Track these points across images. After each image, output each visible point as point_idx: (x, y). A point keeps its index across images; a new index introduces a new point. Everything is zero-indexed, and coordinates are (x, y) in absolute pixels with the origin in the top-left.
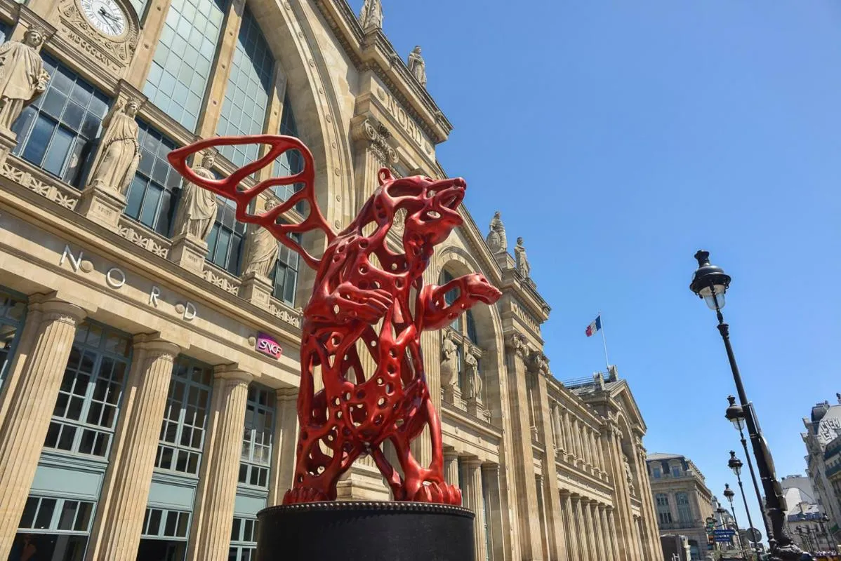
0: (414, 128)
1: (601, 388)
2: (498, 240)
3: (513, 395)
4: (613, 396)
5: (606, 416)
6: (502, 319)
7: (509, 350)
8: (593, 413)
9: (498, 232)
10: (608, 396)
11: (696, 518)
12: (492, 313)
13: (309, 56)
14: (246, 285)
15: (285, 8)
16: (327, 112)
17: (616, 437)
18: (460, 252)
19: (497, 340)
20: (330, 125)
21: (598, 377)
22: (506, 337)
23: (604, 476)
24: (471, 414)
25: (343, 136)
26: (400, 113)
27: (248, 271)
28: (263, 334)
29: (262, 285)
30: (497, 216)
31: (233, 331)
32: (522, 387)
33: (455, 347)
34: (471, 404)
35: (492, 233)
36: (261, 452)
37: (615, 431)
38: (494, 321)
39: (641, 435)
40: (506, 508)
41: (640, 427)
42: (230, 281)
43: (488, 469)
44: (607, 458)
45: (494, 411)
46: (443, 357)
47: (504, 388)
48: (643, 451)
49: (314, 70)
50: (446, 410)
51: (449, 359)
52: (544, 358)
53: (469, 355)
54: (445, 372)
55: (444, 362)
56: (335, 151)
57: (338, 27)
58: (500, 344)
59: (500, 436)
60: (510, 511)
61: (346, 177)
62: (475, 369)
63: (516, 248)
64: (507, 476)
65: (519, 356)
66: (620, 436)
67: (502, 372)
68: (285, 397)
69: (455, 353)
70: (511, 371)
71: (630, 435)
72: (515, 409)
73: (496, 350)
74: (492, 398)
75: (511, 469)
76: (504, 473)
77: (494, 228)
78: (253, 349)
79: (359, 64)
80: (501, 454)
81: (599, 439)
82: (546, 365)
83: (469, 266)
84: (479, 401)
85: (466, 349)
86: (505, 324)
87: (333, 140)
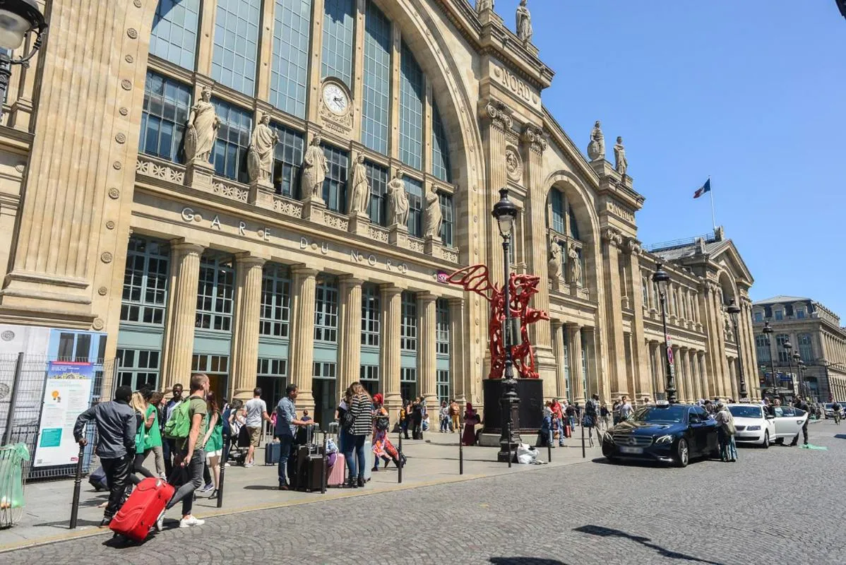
0: (523, 88)
1: (701, 252)
2: (597, 148)
3: (607, 276)
4: (713, 258)
5: (705, 276)
6: (599, 216)
7: (605, 242)
8: (690, 276)
9: (598, 140)
10: (707, 259)
11: (817, 357)
12: (590, 214)
13: (446, 66)
14: (428, 244)
15: (427, 35)
16: (461, 105)
17: (714, 293)
18: (563, 173)
19: (595, 234)
20: (464, 114)
21: (699, 241)
22: (603, 231)
23: (698, 326)
24: (573, 295)
25: (473, 120)
26: (513, 80)
27: (428, 235)
28: (440, 271)
29: (437, 243)
30: (597, 125)
31: (425, 273)
32: (614, 269)
33: (559, 248)
34: (573, 287)
35: (592, 142)
36: (443, 335)
37: (712, 288)
38: (592, 220)
39: (746, 288)
40: (600, 357)
41: (747, 280)
42: (418, 243)
43: (586, 331)
44: (702, 312)
45: (592, 289)
46: (551, 256)
47: (599, 271)
48: (747, 302)
49: (450, 75)
50: (553, 296)
51: (555, 258)
52: (636, 242)
53: (571, 250)
54: (552, 268)
55: (552, 260)
56: (469, 133)
57: (462, 27)
58: (597, 238)
59: (596, 307)
60: (602, 359)
61: (477, 150)
62: (577, 261)
63: (616, 147)
64: (601, 335)
65: (613, 245)
66: (719, 292)
67: (599, 259)
68: (454, 303)
69: (559, 253)
70: (606, 257)
71: (734, 289)
72: (608, 287)
73: (593, 243)
74: (590, 279)
75: (604, 330)
76: (599, 333)
77: (595, 137)
78: (436, 281)
79: (480, 51)
80: (597, 320)
81: (696, 296)
82: (638, 247)
83: (572, 182)
84: (579, 284)
85: (569, 245)
86: (602, 220)
87: (467, 125)
